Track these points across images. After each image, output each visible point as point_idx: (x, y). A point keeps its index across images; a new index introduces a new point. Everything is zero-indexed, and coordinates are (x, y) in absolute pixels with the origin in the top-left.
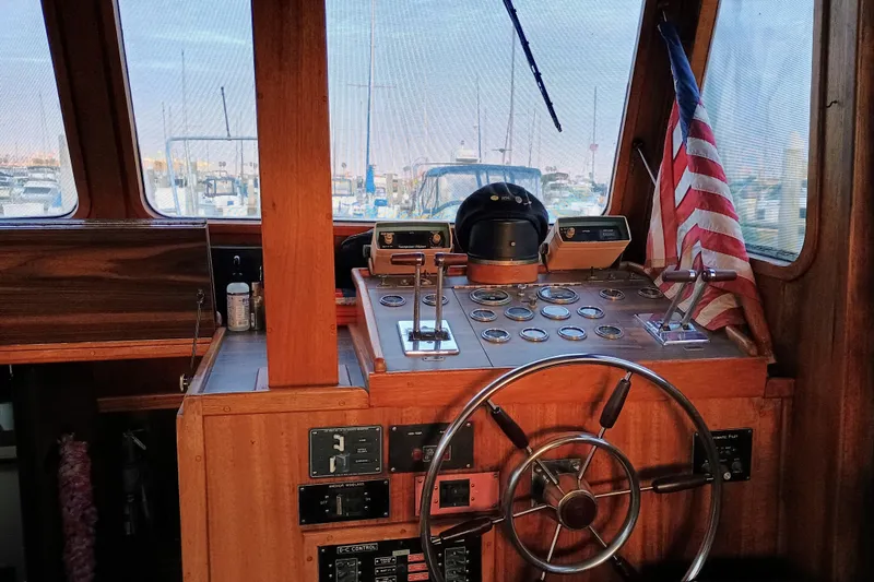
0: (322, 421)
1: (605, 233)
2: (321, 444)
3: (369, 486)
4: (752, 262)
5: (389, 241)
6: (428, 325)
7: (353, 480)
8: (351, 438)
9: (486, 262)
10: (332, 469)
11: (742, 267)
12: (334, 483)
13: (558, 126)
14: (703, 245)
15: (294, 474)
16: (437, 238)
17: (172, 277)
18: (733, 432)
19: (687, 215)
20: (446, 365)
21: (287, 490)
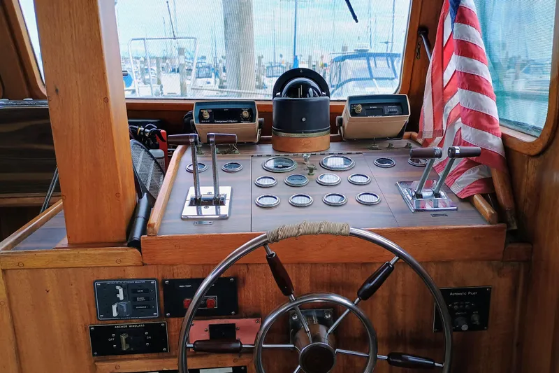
0: (105, 275)
1: (388, 109)
2: (105, 294)
3: (147, 327)
4: (504, 137)
5: (207, 116)
6: (206, 191)
7: (135, 323)
8: (131, 290)
9: (283, 134)
10: (115, 314)
11: (494, 142)
12: (122, 325)
13: (355, 17)
14: (464, 122)
15: (84, 315)
16: (245, 114)
18: (472, 290)
21: (80, 329)
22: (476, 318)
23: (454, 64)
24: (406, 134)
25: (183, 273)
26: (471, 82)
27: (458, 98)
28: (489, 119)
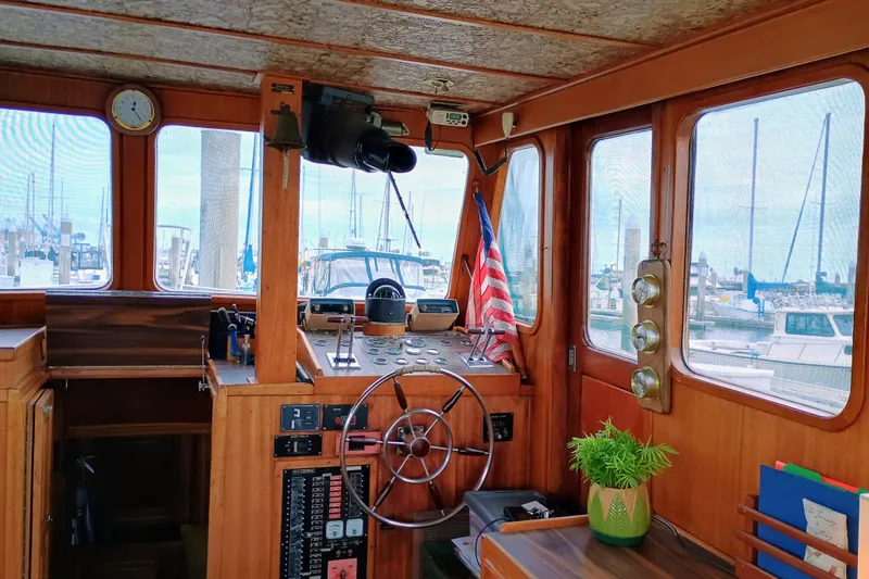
0: (289, 401)
1: (443, 309)
2: (287, 412)
3: (311, 437)
4: (517, 326)
6: (344, 355)
7: (303, 434)
8: (304, 411)
9: (374, 323)
10: (293, 427)
11: (512, 329)
12: (294, 435)
13: (419, 245)
14: (495, 317)
15: (272, 430)
16: (346, 308)
17: (188, 327)
18: (504, 414)
19: (487, 300)
20: (354, 374)
21: (268, 438)
22: (506, 432)
23: (487, 282)
24: (455, 328)
25: (336, 400)
26: (498, 294)
27: (491, 303)
28: (509, 315)
